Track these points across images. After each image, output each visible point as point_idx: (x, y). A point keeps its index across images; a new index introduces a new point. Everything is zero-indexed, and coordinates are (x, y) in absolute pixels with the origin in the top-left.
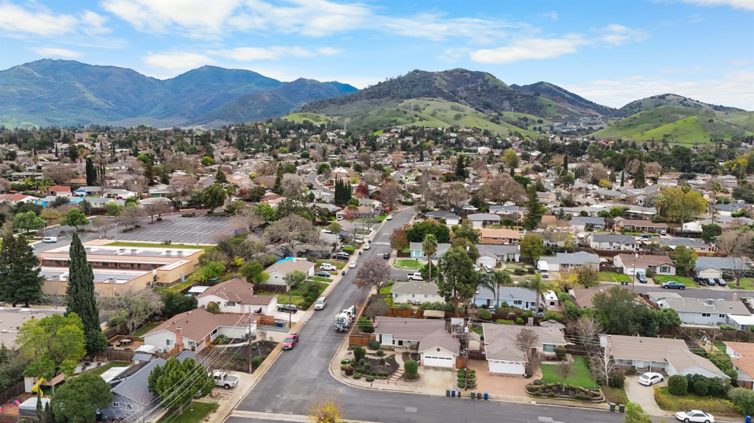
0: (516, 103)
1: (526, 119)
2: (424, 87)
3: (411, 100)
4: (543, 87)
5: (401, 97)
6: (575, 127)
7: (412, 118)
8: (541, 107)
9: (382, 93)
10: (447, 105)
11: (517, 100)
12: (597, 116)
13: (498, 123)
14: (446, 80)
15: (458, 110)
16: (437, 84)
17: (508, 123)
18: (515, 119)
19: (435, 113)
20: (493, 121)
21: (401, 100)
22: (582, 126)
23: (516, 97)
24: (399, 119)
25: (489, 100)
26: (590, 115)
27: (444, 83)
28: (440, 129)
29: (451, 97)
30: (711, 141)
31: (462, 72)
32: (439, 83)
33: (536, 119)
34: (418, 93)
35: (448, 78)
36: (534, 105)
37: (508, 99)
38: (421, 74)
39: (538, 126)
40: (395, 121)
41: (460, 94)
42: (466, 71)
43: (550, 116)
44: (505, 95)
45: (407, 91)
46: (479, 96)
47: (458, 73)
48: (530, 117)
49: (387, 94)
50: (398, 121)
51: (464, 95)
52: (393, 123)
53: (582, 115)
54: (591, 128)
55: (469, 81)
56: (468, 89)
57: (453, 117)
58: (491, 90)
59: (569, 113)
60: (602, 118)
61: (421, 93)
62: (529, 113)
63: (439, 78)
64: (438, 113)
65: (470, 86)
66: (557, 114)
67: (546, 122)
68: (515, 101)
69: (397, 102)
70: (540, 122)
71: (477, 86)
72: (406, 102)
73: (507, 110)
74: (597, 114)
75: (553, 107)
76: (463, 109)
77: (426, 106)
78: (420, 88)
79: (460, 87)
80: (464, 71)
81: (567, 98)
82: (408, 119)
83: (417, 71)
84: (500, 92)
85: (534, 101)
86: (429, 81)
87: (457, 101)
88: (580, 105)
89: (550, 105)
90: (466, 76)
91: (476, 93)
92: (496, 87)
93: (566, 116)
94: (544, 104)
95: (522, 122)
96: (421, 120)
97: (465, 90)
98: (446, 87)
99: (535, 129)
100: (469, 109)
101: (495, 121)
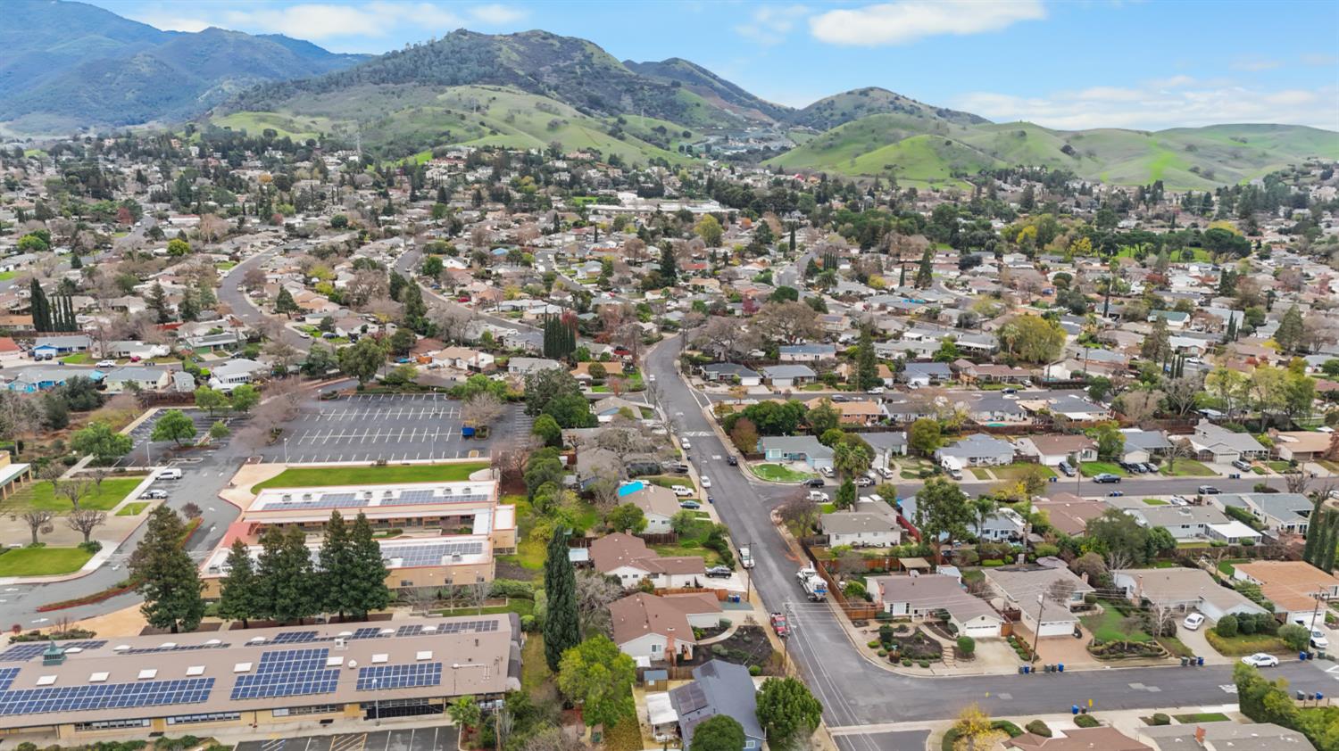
0: (643, 100)
1: (662, 130)
2: (480, 63)
3: (459, 89)
4: (678, 67)
5: (440, 83)
6: (742, 145)
7: (476, 129)
8: (684, 108)
9: (401, 73)
10: (527, 100)
11: (644, 95)
12: (771, 125)
13: (622, 138)
14: (518, 52)
15: (548, 111)
16: (502, 59)
17: (638, 137)
18: (648, 132)
19: (513, 117)
20: (612, 134)
21: (441, 87)
22: (753, 144)
23: (642, 88)
24: (454, 131)
25: (597, 93)
26: (761, 124)
27: (515, 56)
28: (534, 152)
29: (532, 85)
30: (951, 176)
31: (544, 38)
32: (507, 56)
33: (681, 129)
34: (470, 75)
35: (522, 48)
36: (673, 104)
37: (627, 91)
38: (470, 37)
39: (685, 143)
40: (447, 134)
41: (546, 79)
42: (552, 36)
43: (700, 125)
44: (623, 83)
45: (450, 70)
46: (580, 84)
47: (538, 38)
48: (668, 125)
49: (412, 74)
50: (452, 134)
51: (553, 81)
52: (444, 139)
53: (749, 123)
54: (768, 148)
55: (557, 55)
56: (558, 71)
57: (546, 126)
58: (598, 72)
59: (730, 119)
60: (779, 128)
61: (478, 75)
62: (666, 119)
63: (505, 48)
64: (517, 116)
65: (561, 65)
66: (710, 122)
67: (697, 136)
68: (640, 96)
69: (433, 90)
70: (687, 135)
71: (572, 66)
72: (452, 92)
73: (629, 113)
74: (771, 121)
75: (702, 108)
76: (557, 109)
77: (490, 101)
78: (473, 66)
79: (543, 65)
80: (548, 36)
81: (717, 90)
82: (469, 130)
83: (462, 32)
84: (614, 78)
85: (672, 97)
86: (489, 52)
87: (542, 93)
88: (740, 103)
89: (698, 105)
90: (552, 44)
91: (574, 78)
92: (607, 68)
93: (725, 124)
94: (688, 102)
95: (659, 135)
96: (494, 133)
97: (554, 71)
98: (520, 65)
99: (681, 149)
100: (568, 111)
101: (616, 133)
